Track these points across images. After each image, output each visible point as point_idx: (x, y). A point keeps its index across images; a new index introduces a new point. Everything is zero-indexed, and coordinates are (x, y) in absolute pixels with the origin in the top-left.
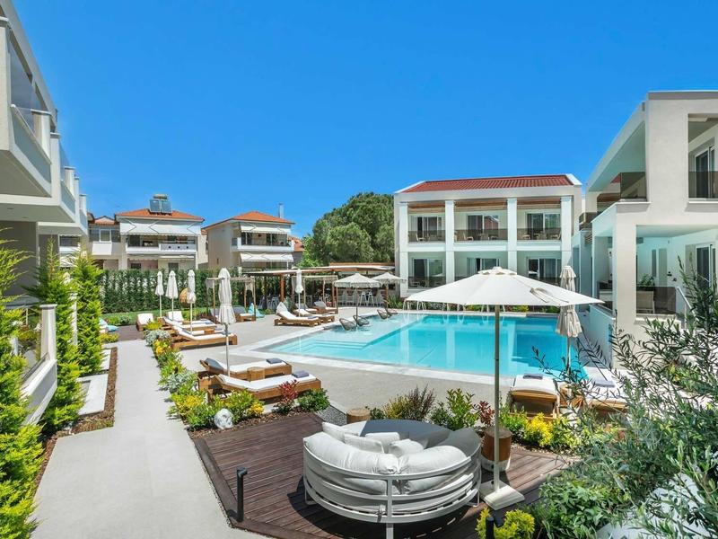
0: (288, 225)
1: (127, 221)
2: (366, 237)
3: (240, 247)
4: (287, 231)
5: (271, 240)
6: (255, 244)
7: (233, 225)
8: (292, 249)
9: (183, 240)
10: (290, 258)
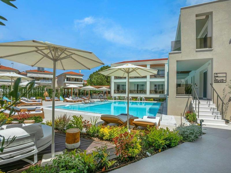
0: (82, 76)
1: (29, 73)
2: (105, 79)
3: (66, 81)
4: (81, 77)
5: (76, 80)
6: (71, 81)
7: (64, 75)
8: (83, 83)
9: (48, 79)
10: (82, 85)
